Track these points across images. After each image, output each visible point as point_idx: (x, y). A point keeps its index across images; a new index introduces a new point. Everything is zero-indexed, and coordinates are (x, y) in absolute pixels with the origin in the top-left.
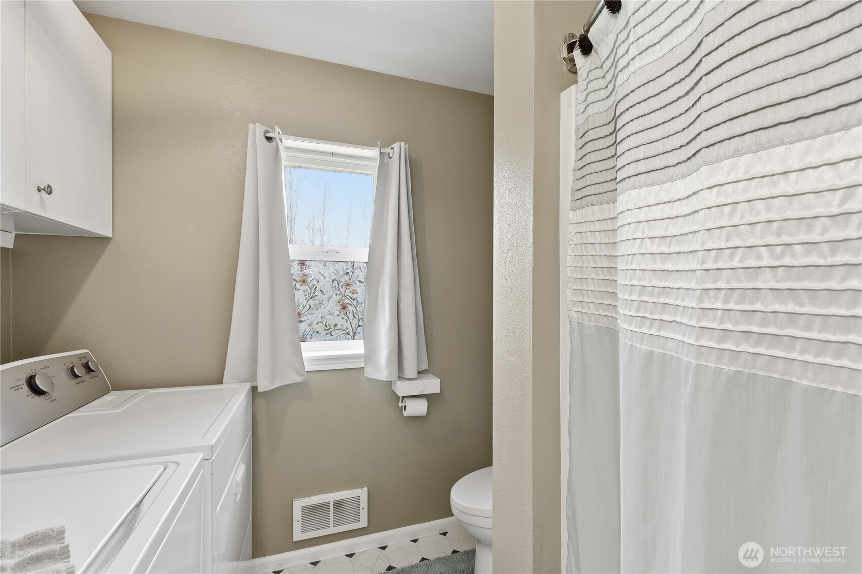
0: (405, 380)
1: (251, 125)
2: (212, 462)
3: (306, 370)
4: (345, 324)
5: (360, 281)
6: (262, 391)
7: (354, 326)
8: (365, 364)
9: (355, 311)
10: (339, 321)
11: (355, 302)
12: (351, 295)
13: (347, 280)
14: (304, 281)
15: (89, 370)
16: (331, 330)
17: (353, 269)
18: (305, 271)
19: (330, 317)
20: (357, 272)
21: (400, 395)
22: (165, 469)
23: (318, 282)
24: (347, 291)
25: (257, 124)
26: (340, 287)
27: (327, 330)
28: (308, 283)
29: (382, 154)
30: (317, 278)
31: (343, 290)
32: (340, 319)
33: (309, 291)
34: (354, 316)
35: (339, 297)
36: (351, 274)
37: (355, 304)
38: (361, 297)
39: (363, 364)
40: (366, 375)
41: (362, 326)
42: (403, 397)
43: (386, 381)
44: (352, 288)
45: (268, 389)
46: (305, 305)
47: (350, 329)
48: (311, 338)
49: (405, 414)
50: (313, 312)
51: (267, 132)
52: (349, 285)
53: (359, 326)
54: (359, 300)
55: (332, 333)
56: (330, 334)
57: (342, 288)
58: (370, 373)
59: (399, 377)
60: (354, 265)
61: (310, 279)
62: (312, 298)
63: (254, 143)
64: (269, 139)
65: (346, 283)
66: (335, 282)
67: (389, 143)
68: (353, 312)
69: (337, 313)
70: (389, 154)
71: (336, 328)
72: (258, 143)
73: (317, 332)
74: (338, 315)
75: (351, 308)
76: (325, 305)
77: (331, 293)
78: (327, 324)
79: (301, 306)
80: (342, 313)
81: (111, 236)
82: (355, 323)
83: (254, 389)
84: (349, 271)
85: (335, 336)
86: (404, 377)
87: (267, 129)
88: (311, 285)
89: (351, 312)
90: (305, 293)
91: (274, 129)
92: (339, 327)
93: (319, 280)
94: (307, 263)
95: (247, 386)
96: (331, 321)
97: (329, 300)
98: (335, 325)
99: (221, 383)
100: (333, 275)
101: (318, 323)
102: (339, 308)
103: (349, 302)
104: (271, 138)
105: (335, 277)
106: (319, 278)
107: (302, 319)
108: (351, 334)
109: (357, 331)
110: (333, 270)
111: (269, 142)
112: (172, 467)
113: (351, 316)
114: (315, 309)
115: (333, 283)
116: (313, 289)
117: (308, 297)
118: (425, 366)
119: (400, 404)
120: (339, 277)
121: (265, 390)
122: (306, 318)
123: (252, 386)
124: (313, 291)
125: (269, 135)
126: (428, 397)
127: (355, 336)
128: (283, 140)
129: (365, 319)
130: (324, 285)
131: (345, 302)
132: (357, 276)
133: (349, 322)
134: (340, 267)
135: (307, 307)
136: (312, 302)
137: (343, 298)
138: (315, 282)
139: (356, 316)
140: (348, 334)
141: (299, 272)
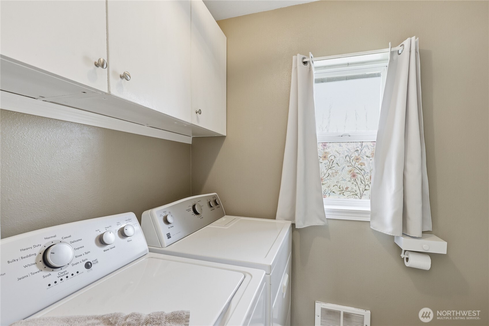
0: (408, 237)
1: (294, 57)
2: (271, 276)
3: (326, 218)
4: (354, 187)
5: (367, 156)
6: (298, 227)
7: (361, 189)
8: (371, 219)
9: (362, 178)
10: (349, 185)
11: (363, 172)
12: (359, 166)
13: (357, 155)
14: (325, 157)
15: (216, 204)
16: (343, 191)
17: (362, 147)
18: (326, 150)
19: (343, 182)
20: (365, 150)
21: (404, 249)
22: (245, 277)
23: (335, 157)
24: (357, 164)
25: (298, 55)
26: (351, 161)
27: (341, 191)
28: (327, 158)
29: (392, 53)
30: (334, 155)
31: (353, 163)
32: (351, 184)
33: (329, 164)
34: (361, 182)
35: (350, 168)
36: (360, 151)
37: (363, 173)
38: (368, 168)
39: (370, 219)
40: (371, 227)
41: (368, 190)
42: (405, 251)
43: (390, 235)
44: (360, 162)
45: (302, 227)
46: (325, 173)
47: (358, 191)
48: (329, 196)
49: (407, 264)
50: (331, 178)
51: (304, 58)
52: (358, 159)
53: (365, 190)
54: (365, 170)
55: (344, 193)
56: (343, 194)
57: (353, 161)
58: (375, 226)
59: (403, 234)
60: (362, 144)
61: (329, 156)
62: (330, 168)
63: (296, 68)
64: (305, 63)
65: (356, 158)
66: (348, 157)
67: (399, 42)
68: (361, 179)
69: (348, 179)
70: (398, 51)
71: (347, 190)
72: (298, 67)
73: (333, 192)
74: (349, 181)
75: (359, 176)
76: (339, 173)
77: (344, 166)
78: (341, 187)
79: (323, 174)
80: (352, 180)
81: (226, 135)
82: (362, 187)
83: (293, 225)
84: (358, 149)
85: (346, 196)
86: (408, 234)
87: (304, 56)
88: (330, 159)
89: (359, 179)
90: (326, 165)
91: (308, 56)
92: (349, 189)
93: (336, 156)
94: (328, 144)
95: (289, 223)
96: (344, 184)
97: (342, 170)
98: (347, 188)
99: (274, 218)
100: (346, 152)
101: (334, 186)
102: (350, 176)
103: (357, 171)
104: (306, 62)
105: (348, 154)
106: (336, 155)
107: (324, 183)
108: (359, 195)
109: (364, 194)
110: (346, 149)
111: (305, 65)
112: (248, 276)
113: (359, 182)
114: (332, 176)
115: (346, 158)
116: (332, 162)
117: (327, 168)
118: (429, 228)
119: (402, 255)
120: (351, 153)
121: (300, 228)
122: (326, 182)
123: (292, 223)
124: (331, 163)
125: (305, 60)
126: (432, 255)
127: (362, 197)
128: (314, 62)
129: (370, 185)
130: (339, 160)
131: (355, 171)
132: (365, 152)
133: (357, 186)
134: (352, 146)
135: (327, 175)
136: (330, 171)
137: (353, 169)
138: (333, 158)
139: (364, 183)
140: (357, 195)
141: (322, 151)
